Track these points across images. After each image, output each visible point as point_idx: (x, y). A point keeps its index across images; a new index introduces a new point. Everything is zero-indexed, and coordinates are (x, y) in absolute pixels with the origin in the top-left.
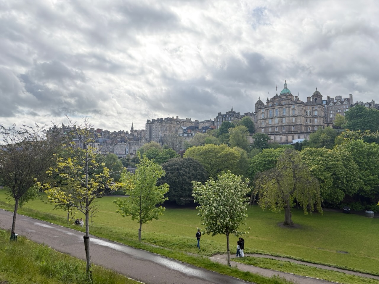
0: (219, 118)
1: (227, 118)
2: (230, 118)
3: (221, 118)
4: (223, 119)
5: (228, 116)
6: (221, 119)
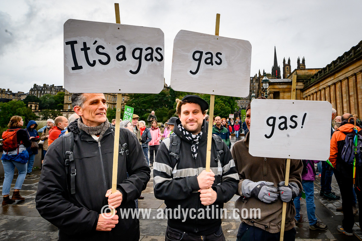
0: (33, 90)
1: (43, 91)
2: (46, 91)
3: (36, 90)
4: (38, 92)
5: (44, 89)
6: (36, 92)
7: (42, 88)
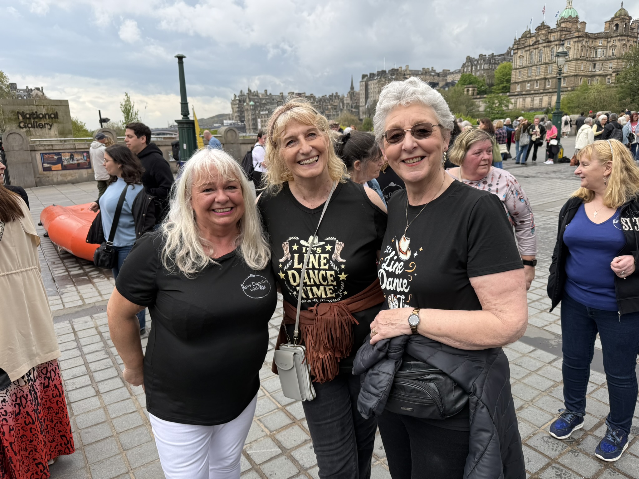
5: (481, 62)
7: (477, 61)
